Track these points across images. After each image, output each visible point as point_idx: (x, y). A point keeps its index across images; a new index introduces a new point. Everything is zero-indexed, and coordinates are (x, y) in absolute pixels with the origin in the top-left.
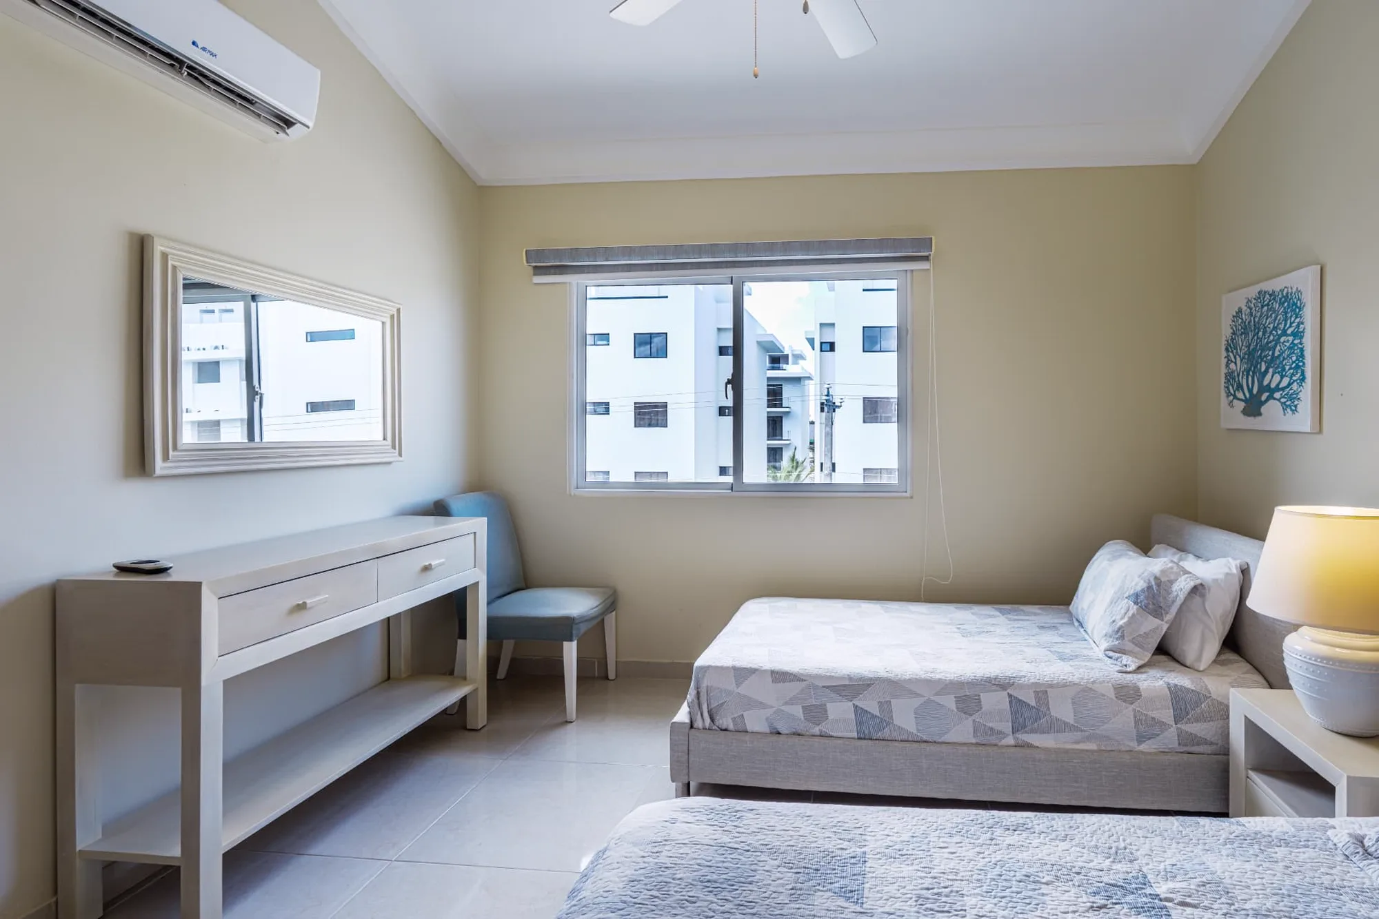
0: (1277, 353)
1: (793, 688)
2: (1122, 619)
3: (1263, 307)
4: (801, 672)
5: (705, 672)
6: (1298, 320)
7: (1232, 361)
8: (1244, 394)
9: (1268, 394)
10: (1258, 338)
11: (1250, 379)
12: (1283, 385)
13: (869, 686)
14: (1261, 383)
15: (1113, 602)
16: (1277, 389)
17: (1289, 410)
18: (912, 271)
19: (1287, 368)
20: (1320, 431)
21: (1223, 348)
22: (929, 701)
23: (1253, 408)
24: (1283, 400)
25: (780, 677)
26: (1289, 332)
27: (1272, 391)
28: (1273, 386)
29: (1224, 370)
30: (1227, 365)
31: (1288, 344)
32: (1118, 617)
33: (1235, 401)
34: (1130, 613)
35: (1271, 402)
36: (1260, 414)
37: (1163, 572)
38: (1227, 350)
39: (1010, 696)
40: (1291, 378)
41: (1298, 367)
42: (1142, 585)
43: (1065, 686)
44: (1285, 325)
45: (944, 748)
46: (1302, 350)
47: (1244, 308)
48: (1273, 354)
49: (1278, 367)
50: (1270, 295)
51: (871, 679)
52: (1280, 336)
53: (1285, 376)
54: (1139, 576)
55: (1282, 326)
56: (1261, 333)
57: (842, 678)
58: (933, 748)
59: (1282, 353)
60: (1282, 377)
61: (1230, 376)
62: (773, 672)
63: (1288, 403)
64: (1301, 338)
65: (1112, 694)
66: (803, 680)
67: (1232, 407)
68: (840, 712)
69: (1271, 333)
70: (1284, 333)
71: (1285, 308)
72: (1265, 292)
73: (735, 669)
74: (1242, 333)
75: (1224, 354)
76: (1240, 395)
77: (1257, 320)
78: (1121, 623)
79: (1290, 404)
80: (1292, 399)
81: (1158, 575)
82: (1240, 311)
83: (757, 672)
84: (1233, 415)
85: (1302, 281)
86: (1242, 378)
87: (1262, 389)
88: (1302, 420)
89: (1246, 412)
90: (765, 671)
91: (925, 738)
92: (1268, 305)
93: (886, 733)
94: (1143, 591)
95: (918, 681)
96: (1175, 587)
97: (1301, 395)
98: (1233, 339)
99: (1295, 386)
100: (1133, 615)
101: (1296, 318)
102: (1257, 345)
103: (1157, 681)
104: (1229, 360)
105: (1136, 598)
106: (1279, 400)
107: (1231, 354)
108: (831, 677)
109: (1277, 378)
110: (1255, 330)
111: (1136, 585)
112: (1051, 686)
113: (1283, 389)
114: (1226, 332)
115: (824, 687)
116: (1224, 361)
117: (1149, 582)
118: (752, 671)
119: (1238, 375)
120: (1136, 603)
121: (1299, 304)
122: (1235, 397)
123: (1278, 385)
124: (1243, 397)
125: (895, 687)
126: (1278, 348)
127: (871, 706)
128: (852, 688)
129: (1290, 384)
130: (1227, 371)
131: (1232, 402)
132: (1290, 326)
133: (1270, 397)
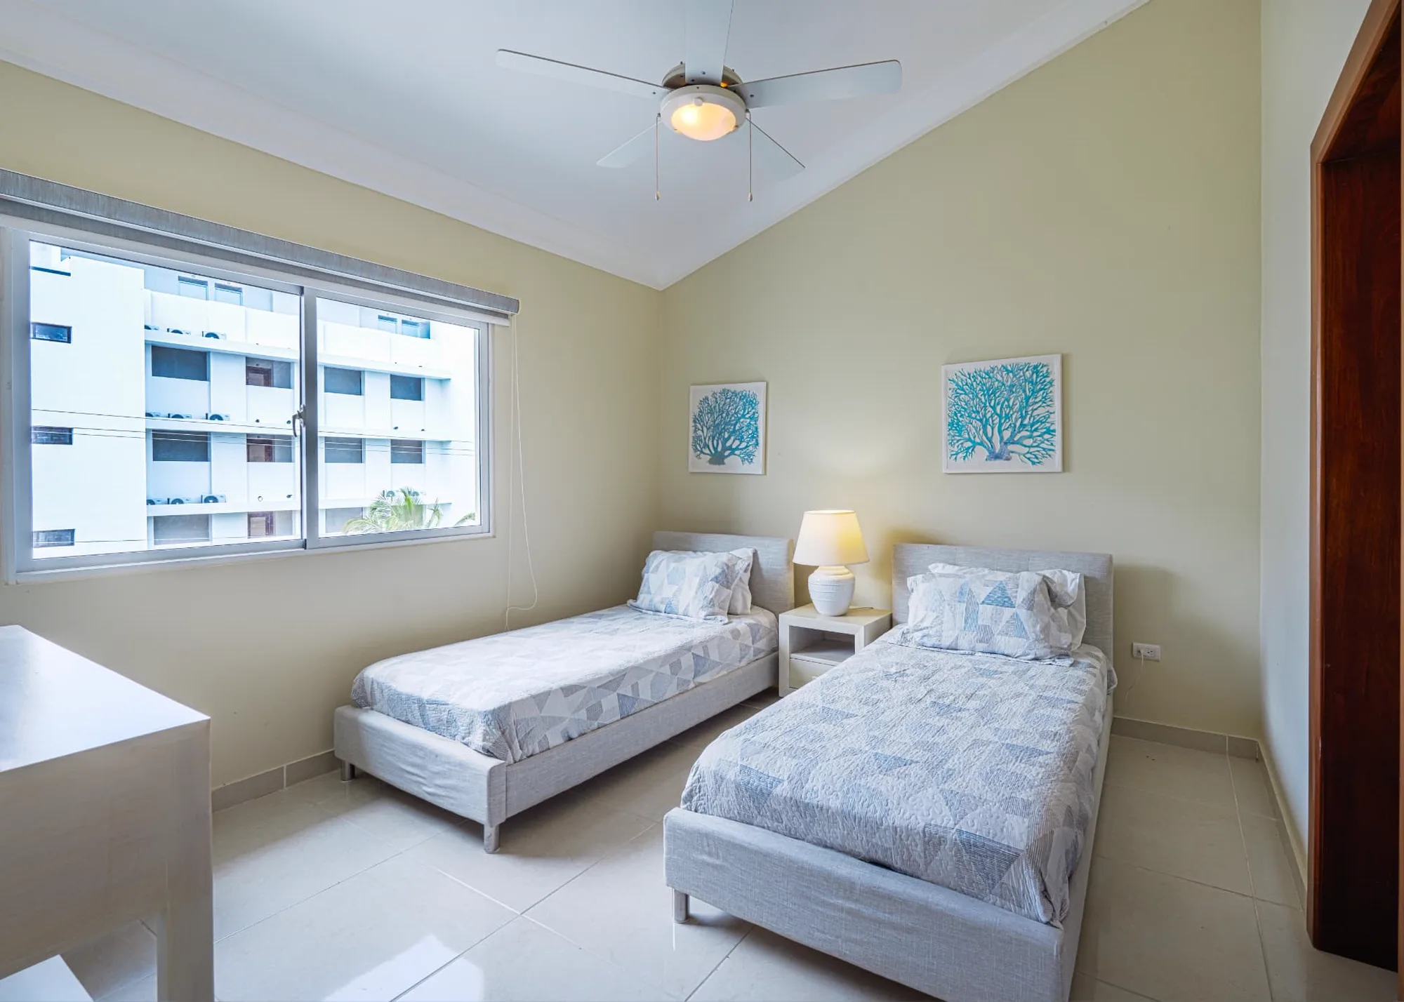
0: (737, 428)
1: (578, 697)
2: (711, 593)
3: (726, 399)
4: (580, 682)
5: (509, 709)
6: (754, 410)
7: (699, 429)
8: (710, 451)
9: (730, 452)
10: (722, 417)
11: (715, 442)
12: (742, 446)
13: (624, 675)
14: (724, 444)
15: (702, 584)
16: (737, 448)
17: (746, 461)
18: (493, 325)
19: (745, 437)
20: (765, 474)
21: (691, 420)
22: (657, 674)
23: (718, 459)
24: (742, 456)
25: (568, 690)
26: (747, 416)
27: (733, 451)
28: (734, 447)
29: (691, 434)
30: (695, 431)
31: (746, 424)
32: (709, 594)
33: (702, 455)
34: (715, 589)
35: (732, 456)
36: (724, 463)
37: (729, 560)
38: (695, 422)
39: (693, 654)
40: (748, 443)
41: (753, 437)
42: (718, 571)
43: (713, 639)
44: (744, 412)
45: (668, 702)
46: (757, 428)
47: (710, 398)
48: (735, 427)
49: (738, 436)
50: (733, 393)
51: (623, 670)
52: (740, 419)
53: (744, 441)
54: (716, 565)
55: (742, 413)
56: (724, 415)
57: (607, 676)
58: (660, 706)
59: (741, 429)
60: (741, 442)
61: (697, 439)
62: (562, 689)
63: (746, 457)
64: (756, 421)
65: (730, 637)
66: (585, 687)
67: (700, 458)
68: (610, 703)
69: (732, 415)
70: (743, 416)
71: (744, 403)
72: (728, 390)
73: (534, 697)
74: (708, 413)
75: (692, 424)
76: (707, 451)
77: (721, 406)
78: (711, 597)
79: (749, 457)
80: (749, 456)
81: (727, 562)
82: (707, 398)
83: (551, 694)
84: (702, 464)
85: (756, 389)
86: (709, 440)
87: (724, 449)
88: (756, 467)
89: (711, 462)
90: (556, 690)
91: (656, 702)
92: (730, 398)
93: (637, 707)
94: (720, 574)
95: (647, 662)
96: (737, 568)
97: (755, 454)
98: (700, 416)
99: (751, 448)
100: (717, 590)
101: (753, 409)
102: (721, 421)
103: (741, 624)
104: (696, 428)
105: (716, 579)
106: (739, 456)
107: (698, 425)
108: (600, 678)
109: (737, 442)
110: (719, 412)
111: (715, 572)
112: (708, 641)
113: (742, 449)
114: (694, 409)
115: (598, 687)
116: (692, 429)
117: (723, 568)
118: (548, 694)
119: (705, 439)
120: (717, 582)
121: (754, 401)
122: (702, 452)
123: (737, 447)
124: (708, 452)
125: (637, 670)
126: (738, 425)
127: (626, 690)
128: (614, 680)
129: (747, 447)
130: (694, 435)
131: (699, 455)
132: (748, 413)
133: (732, 454)
